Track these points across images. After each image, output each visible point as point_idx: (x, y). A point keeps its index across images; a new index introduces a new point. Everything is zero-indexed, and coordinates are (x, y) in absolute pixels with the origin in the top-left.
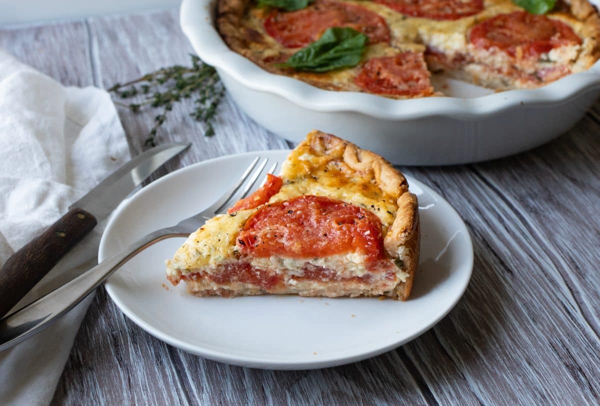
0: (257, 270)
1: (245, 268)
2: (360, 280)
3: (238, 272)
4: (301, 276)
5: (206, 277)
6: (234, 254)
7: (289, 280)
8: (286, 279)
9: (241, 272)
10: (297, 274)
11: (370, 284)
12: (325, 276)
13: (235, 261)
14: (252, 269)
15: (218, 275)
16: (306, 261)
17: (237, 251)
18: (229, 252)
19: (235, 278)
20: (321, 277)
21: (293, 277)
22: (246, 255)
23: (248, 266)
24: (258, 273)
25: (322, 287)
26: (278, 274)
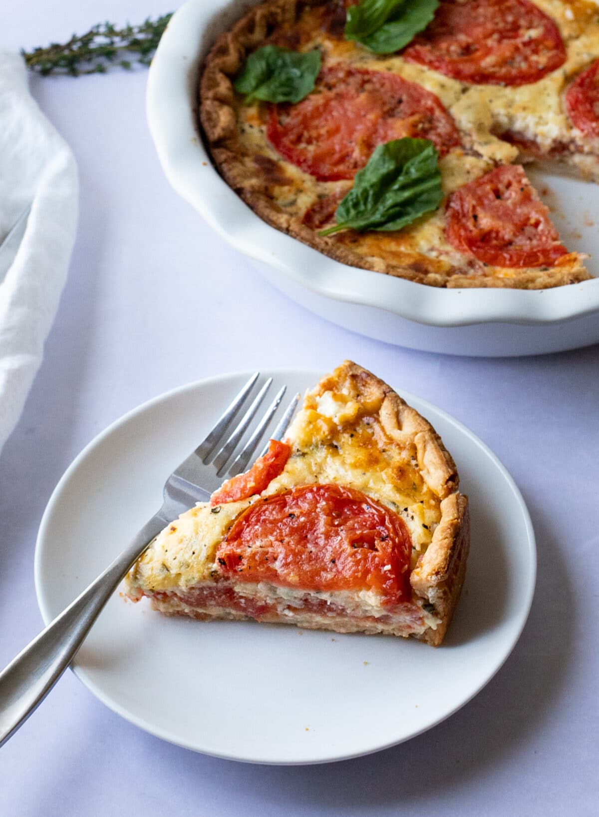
0: (241, 597)
1: (225, 594)
2: (377, 620)
3: (217, 597)
4: (300, 607)
5: (176, 599)
6: (212, 576)
7: (284, 609)
8: (280, 608)
9: (220, 597)
10: (294, 605)
11: (391, 624)
12: (330, 609)
13: (210, 583)
14: (235, 595)
15: (191, 598)
16: (305, 592)
17: (215, 572)
18: (206, 573)
19: (213, 602)
20: (326, 611)
21: (289, 607)
22: (227, 579)
23: (230, 592)
24: (243, 601)
25: (327, 621)
26: (269, 604)
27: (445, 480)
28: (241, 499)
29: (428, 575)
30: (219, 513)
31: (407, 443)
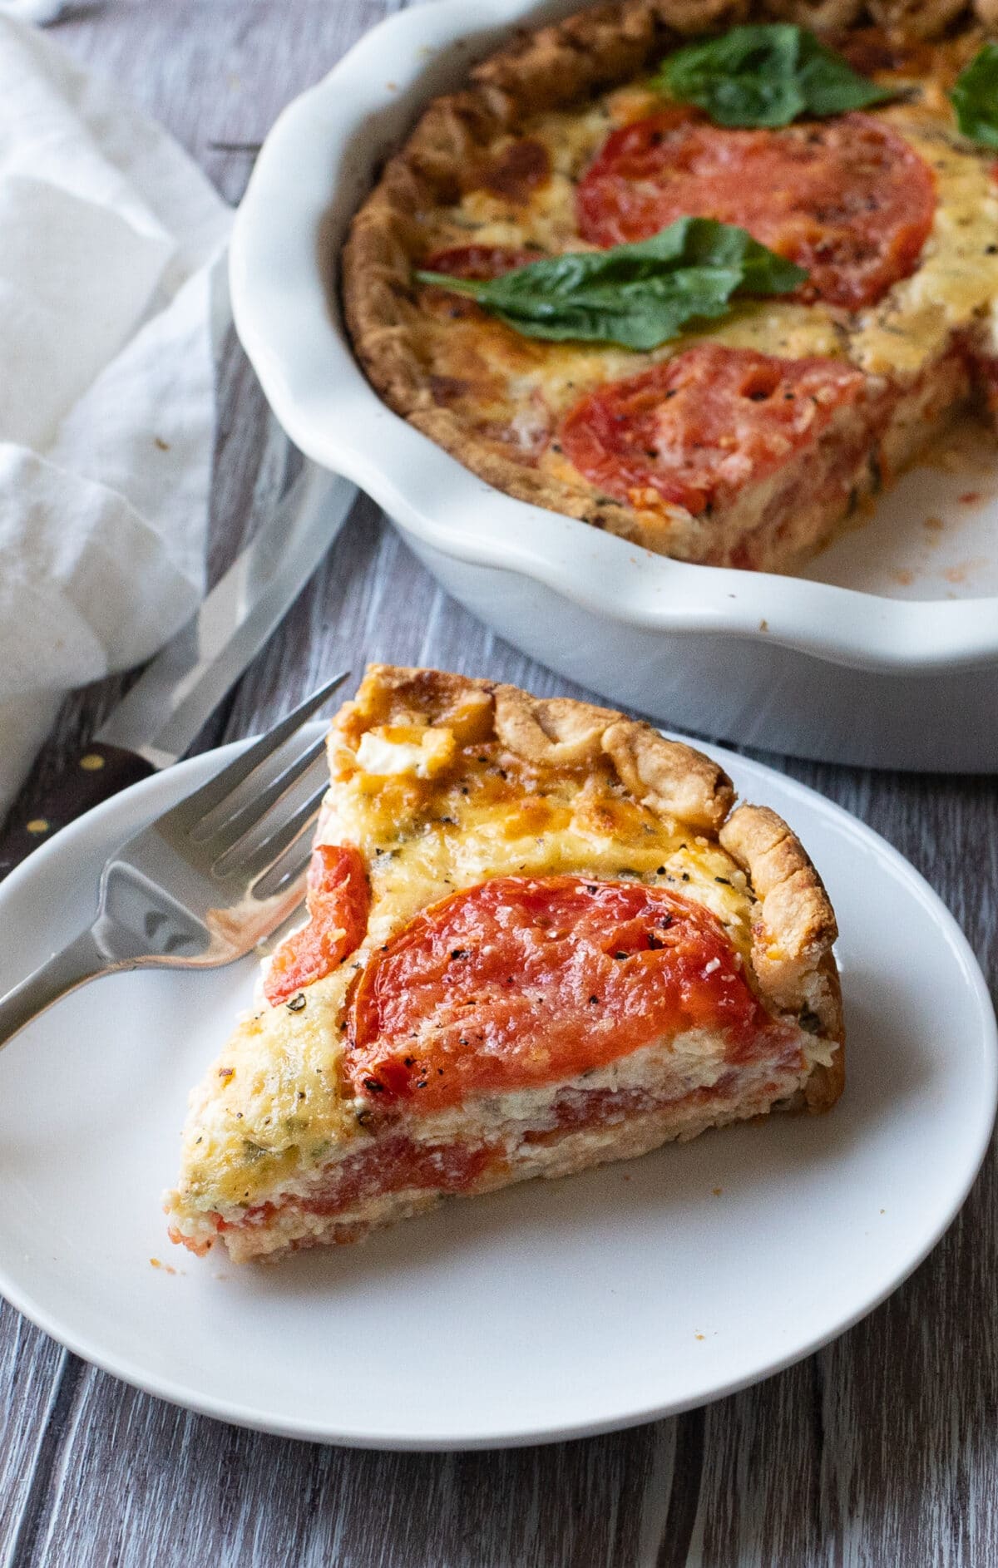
0: (433, 1149)
1: (398, 1154)
2: (708, 1092)
3: (382, 1169)
4: (552, 1128)
5: (295, 1210)
6: (361, 1123)
7: (518, 1147)
8: (510, 1146)
9: (389, 1165)
10: (539, 1128)
11: (734, 1095)
12: (612, 1109)
13: (363, 1142)
14: (417, 1150)
15: (329, 1193)
16: (560, 1086)
17: (365, 1112)
18: (348, 1120)
19: (376, 1186)
20: (604, 1115)
21: (530, 1138)
22: (394, 1119)
23: (405, 1149)
24: (438, 1156)
25: (608, 1140)
26: (491, 1142)
27: (712, 788)
28: (332, 968)
29: (802, 946)
30: (307, 1008)
31: (589, 760)
